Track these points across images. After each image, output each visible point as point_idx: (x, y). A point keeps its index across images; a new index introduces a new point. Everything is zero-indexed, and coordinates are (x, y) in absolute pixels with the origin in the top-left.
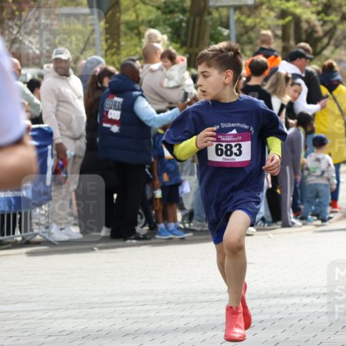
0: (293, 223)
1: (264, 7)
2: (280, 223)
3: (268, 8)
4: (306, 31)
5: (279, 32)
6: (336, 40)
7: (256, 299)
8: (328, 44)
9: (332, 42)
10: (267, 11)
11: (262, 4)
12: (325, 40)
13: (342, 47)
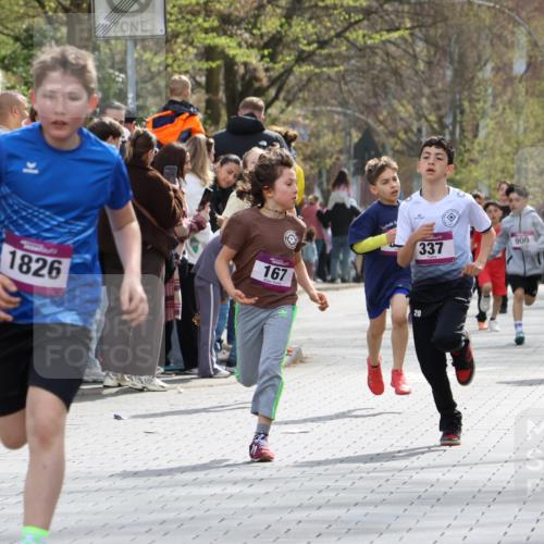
0: (216, 371)
1: (180, 40)
2: (196, 371)
3: (185, 41)
4: (243, 77)
5: (203, 79)
6: (288, 92)
7: (157, 487)
8: (276, 98)
9: (282, 95)
10: (184, 46)
11: (176, 35)
12: (272, 92)
13: (298, 104)
